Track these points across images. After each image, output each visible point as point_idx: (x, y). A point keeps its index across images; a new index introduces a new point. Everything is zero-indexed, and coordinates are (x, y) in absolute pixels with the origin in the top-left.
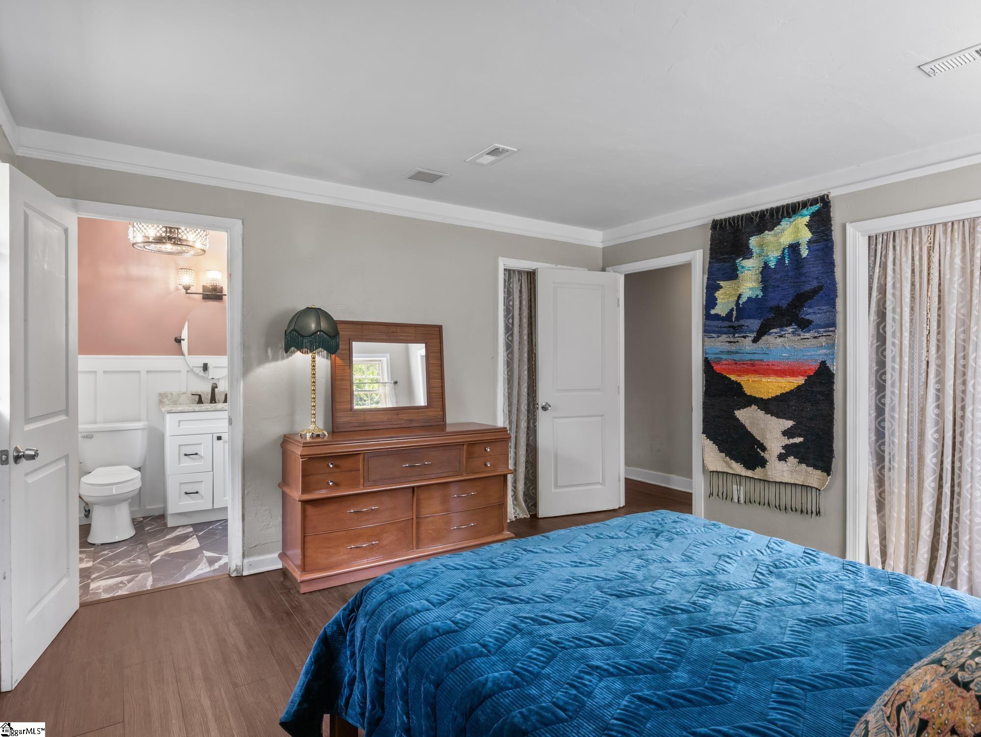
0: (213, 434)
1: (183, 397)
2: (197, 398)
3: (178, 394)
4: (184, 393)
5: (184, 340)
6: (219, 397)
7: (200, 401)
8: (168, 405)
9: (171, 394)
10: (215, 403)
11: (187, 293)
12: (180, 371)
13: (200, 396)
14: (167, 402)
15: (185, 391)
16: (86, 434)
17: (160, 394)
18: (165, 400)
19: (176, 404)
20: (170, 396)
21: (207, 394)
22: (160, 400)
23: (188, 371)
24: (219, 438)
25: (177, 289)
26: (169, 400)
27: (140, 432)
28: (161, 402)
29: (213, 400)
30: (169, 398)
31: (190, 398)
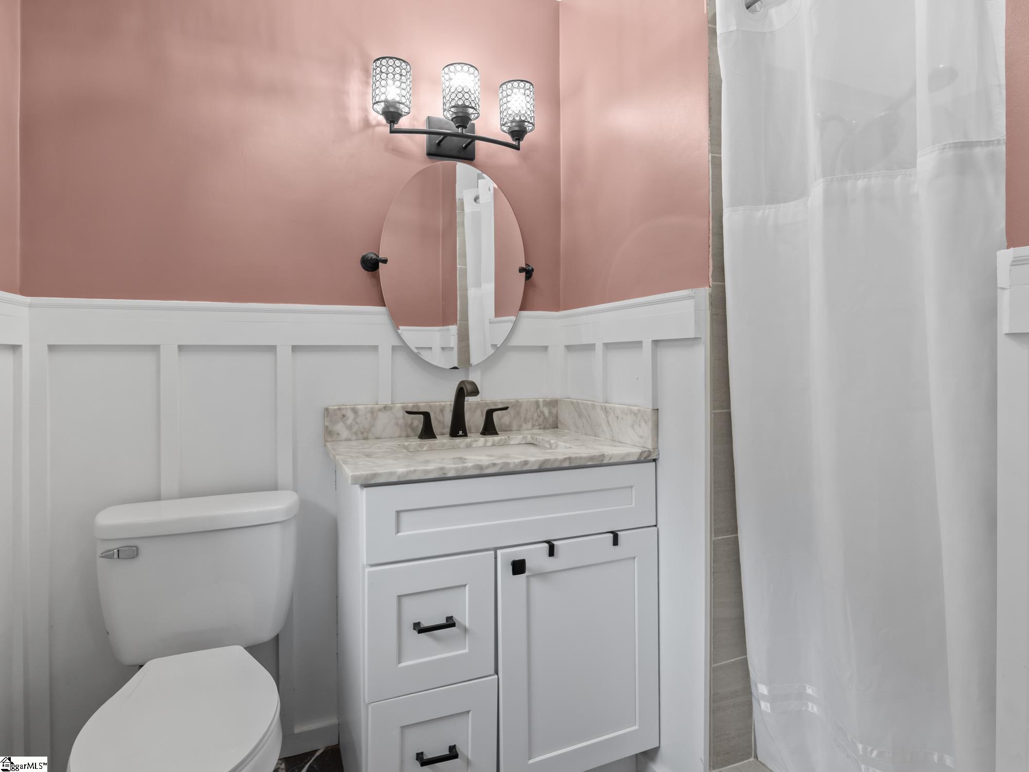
0: (496, 550)
1: (383, 418)
2: (419, 421)
3: (372, 412)
4: (385, 408)
5: (385, 261)
6: (474, 418)
7: (428, 432)
8: (348, 440)
9: (355, 411)
10: (465, 435)
11: (392, 132)
12: (375, 348)
13: (427, 416)
14: (345, 434)
15: (388, 402)
16: (114, 546)
17: (327, 409)
18: (340, 427)
19: (366, 439)
20: (350, 415)
21: (442, 410)
22: (326, 428)
23: (394, 348)
24: (518, 567)
25: (367, 124)
26: (349, 428)
27: (276, 531)
28: (329, 434)
29: (458, 428)
30: (349, 422)
31: (401, 422)
